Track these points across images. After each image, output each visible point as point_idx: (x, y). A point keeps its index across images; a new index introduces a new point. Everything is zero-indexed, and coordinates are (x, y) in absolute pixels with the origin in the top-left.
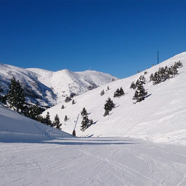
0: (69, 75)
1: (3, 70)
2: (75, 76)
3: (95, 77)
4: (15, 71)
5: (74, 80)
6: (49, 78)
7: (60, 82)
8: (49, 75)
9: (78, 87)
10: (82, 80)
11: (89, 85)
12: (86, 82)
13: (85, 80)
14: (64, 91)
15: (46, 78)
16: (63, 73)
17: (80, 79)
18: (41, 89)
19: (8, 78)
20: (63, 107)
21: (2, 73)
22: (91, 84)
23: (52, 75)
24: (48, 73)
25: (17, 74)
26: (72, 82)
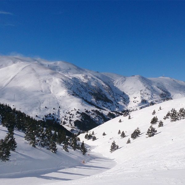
0: (141, 81)
1: (80, 74)
2: (147, 82)
3: (168, 84)
4: (91, 75)
5: (146, 86)
6: (122, 84)
7: (132, 88)
8: (122, 80)
9: (150, 94)
10: (155, 87)
11: (161, 92)
12: (159, 89)
13: (158, 87)
14: (135, 97)
15: (119, 83)
16: (136, 78)
17: (152, 86)
18: (113, 94)
19: (84, 82)
20: (120, 121)
21: (79, 76)
22: (164, 91)
23: (125, 80)
24: (122, 78)
25: (92, 78)
26: (144, 88)
